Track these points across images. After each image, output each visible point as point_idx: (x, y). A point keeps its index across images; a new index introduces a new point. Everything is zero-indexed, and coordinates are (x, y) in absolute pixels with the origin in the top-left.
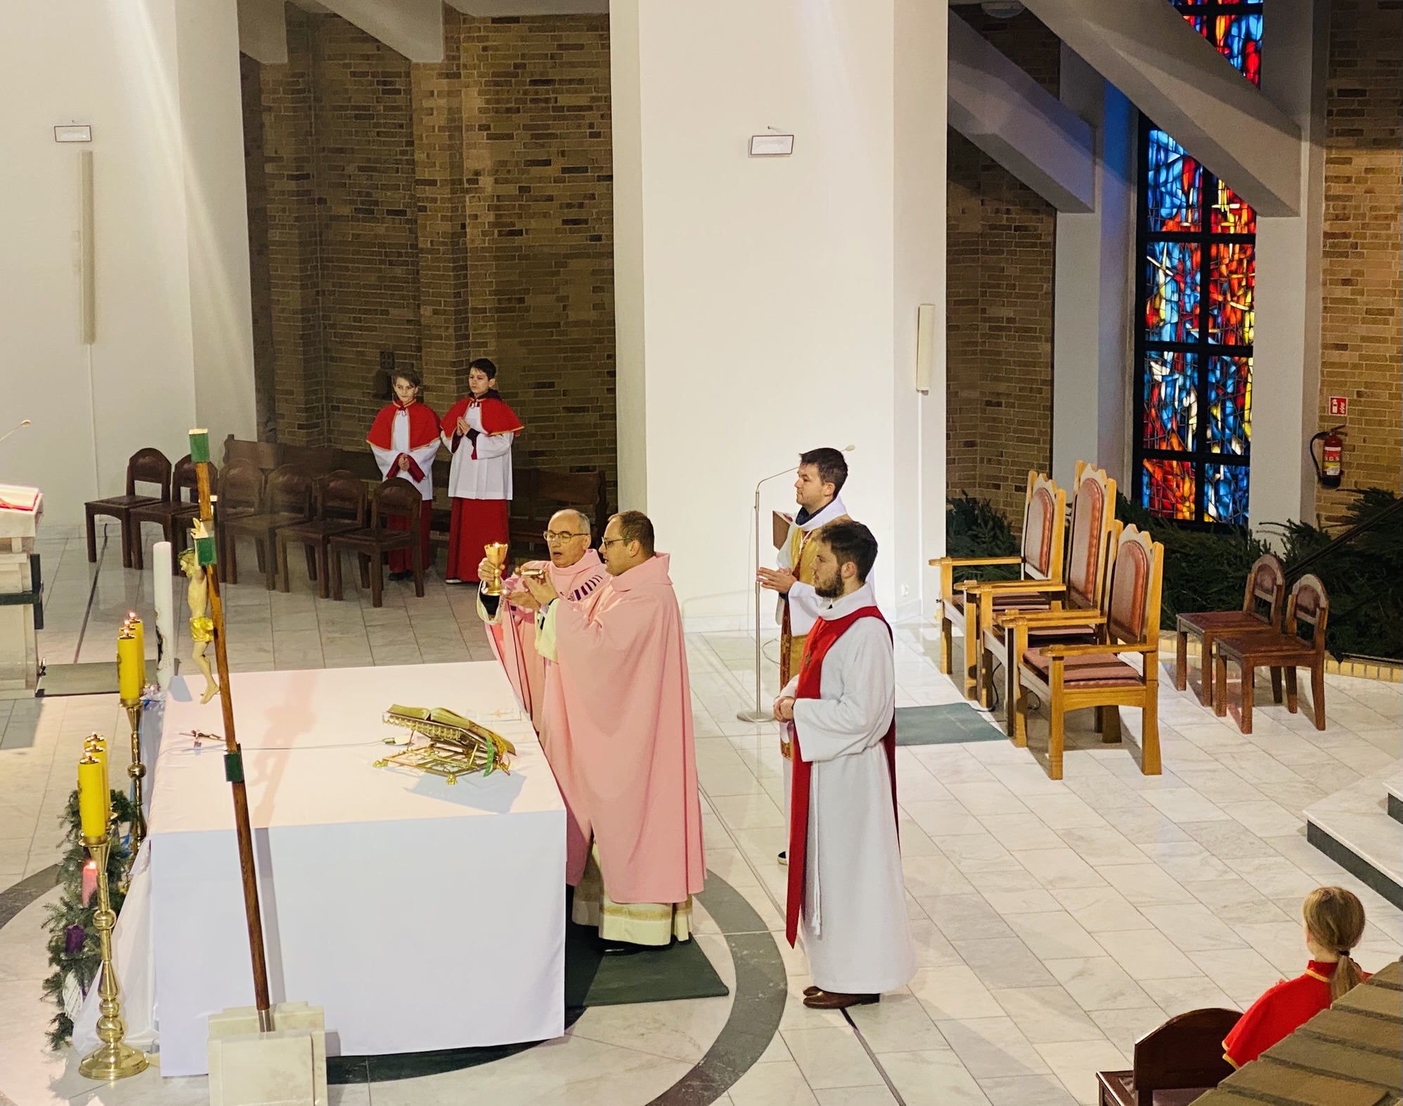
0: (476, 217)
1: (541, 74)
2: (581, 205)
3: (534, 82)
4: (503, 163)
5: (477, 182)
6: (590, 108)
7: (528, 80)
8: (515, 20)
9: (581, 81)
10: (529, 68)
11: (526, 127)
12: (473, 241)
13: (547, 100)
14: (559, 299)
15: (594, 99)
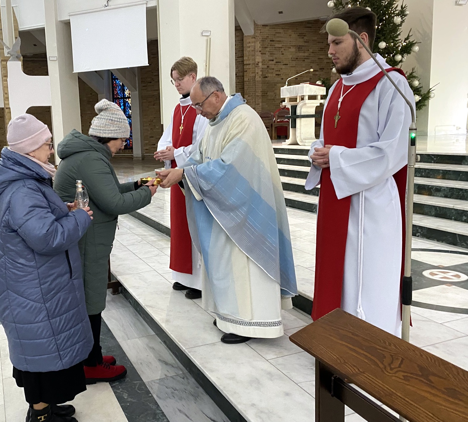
0: (258, 73)
1: (272, 39)
2: (279, 71)
3: (271, 41)
4: (264, 60)
5: (258, 64)
6: (282, 48)
7: (269, 40)
8: (267, 26)
9: (280, 41)
10: (269, 37)
11: (269, 52)
12: (257, 79)
13: (273, 45)
14: (274, 93)
15: (283, 45)
